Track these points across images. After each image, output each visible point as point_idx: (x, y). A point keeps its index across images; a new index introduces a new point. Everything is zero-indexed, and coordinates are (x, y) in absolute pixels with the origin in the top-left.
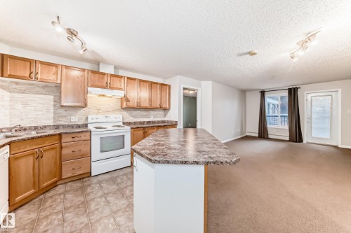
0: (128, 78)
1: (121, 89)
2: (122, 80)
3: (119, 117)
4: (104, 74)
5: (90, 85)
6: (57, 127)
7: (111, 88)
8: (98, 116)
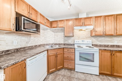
0: (96, 17)
1: (91, 25)
2: (92, 19)
3: (90, 41)
4: (81, 19)
5: (75, 26)
6: (64, 44)
7: (85, 25)
8: (79, 41)
